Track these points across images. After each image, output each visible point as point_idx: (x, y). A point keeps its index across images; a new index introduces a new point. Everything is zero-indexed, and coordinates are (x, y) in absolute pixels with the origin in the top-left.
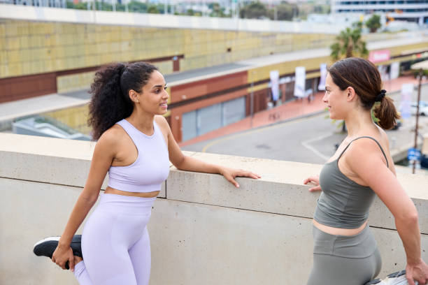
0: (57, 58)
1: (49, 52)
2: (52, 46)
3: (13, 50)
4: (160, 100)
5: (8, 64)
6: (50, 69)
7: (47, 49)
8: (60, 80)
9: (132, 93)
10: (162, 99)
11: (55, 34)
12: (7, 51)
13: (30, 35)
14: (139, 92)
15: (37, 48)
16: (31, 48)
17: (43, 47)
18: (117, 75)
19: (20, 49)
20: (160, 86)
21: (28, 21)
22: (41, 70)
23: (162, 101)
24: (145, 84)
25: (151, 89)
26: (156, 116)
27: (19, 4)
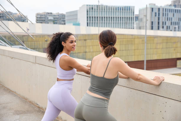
0: (178, 52)
1: (174, 50)
2: (176, 47)
3: (159, 48)
4: (72, 46)
5: (156, 54)
6: (174, 57)
7: (173, 49)
8: (178, 62)
9: (63, 43)
10: (73, 45)
11: (178, 42)
12: (157, 49)
13: (167, 43)
14: (65, 42)
15: (170, 48)
16: (166, 48)
17: (172, 48)
18: (59, 36)
19: (162, 48)
20: (73, 41)
21: (167, 37)
22: (170, 57)
23: (73, 46)
24: (67, 40)
25: (69, 42)
26: (71, 51)
27: (169, 30)
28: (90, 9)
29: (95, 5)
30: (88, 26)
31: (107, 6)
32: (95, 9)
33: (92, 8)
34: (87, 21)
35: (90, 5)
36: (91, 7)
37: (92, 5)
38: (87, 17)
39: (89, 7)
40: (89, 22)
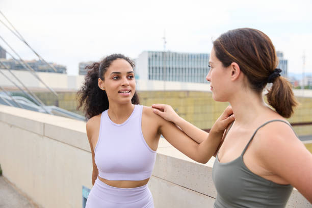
10: (121, 85)
14: (103, 79)
23: (121, 88)
24: (106, 71)
25: (109, 75)
28: (153, 56)
29: (159, 52)
30: (149, 78)
31: (176, 54)
32: (159, 57)
33: (156, 56)
34: (149, 72)
35: (152, 52)
36: (154, 54)
37: (156, 52)
38: (149, 68)
39: (151, 54)
40: (151, 74)
